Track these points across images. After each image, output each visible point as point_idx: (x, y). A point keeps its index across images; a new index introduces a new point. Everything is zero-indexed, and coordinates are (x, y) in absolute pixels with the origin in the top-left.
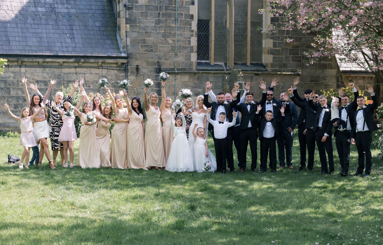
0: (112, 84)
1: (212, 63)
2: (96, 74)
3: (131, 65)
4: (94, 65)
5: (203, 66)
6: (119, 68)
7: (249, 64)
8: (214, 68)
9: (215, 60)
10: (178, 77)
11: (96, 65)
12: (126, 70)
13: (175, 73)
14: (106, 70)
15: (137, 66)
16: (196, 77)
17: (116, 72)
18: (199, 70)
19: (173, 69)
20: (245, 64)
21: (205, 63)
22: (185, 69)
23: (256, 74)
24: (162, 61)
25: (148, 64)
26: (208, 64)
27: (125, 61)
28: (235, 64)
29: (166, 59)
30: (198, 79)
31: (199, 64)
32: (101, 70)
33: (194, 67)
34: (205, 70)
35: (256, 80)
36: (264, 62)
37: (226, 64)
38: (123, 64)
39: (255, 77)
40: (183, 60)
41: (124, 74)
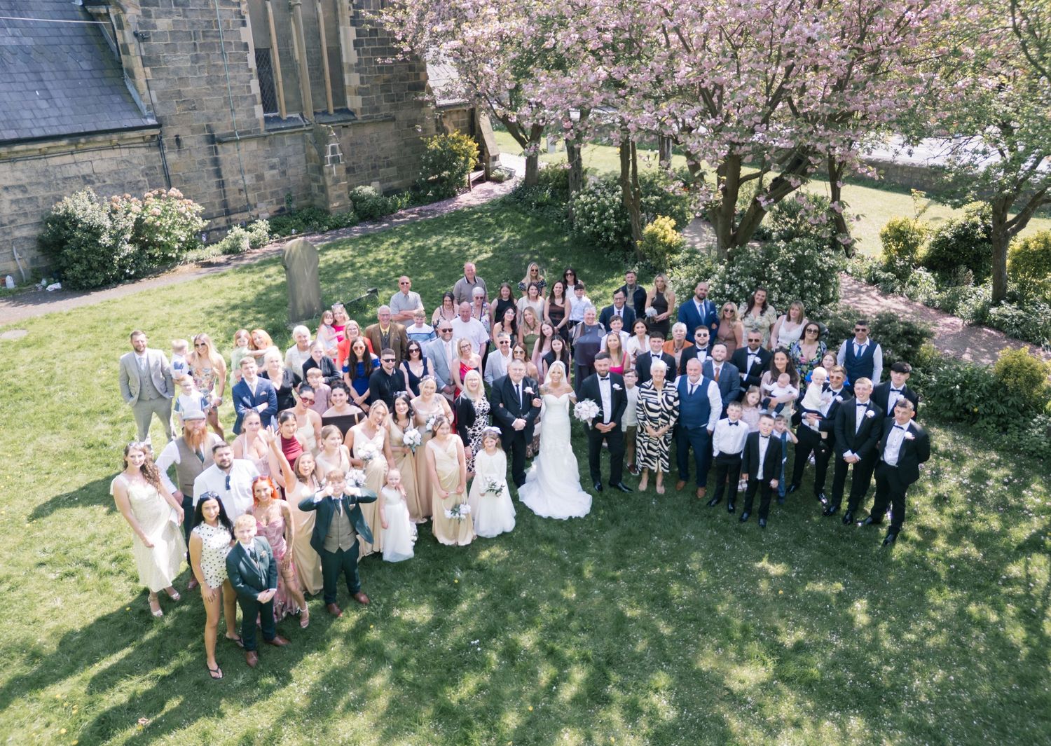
0: (143, 171)
1: (285, 117)
2: (112, 159)
3: (166, 136)
4: (104, 145)
5: (273, 122)
6: (147, 144)
7: (332, 112)
8: (289, 125)
9: (288, 111)
10: (242, 145)
11: (108, 144)
12: (160, 146)
13: (236, 141)
14: (127, 150)
15: (177, 136)
16: (267, 141)
17: (143, 150)
18: (269, 131)
19: (233, 134)
20: (326, 113)
21: (275, 117)
22: (249, 132)
23: (344, 127)
24: (214, 123)
25: (193, 130)
26: (278, 119)
27: (156, 132)
28: (315, 113)
29: (219, 120)
30: (270, 144)
31: (267, 120)
32: (118, 151)
33: (262, 126)
34: (278, 129)
35: (345, 135)
36: (349, 106)
37: (302, 115)
38: (153, 136)
39: (343, 131)
40: (245, 119)
41: (158, 153)
